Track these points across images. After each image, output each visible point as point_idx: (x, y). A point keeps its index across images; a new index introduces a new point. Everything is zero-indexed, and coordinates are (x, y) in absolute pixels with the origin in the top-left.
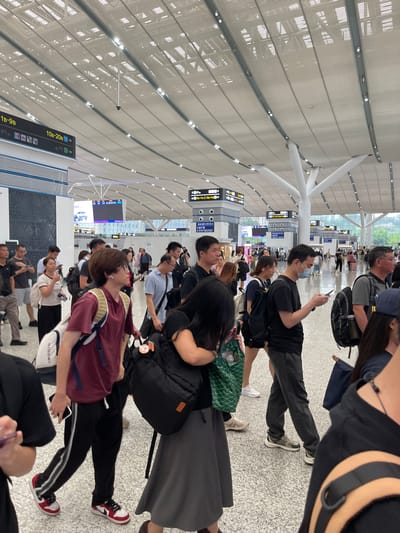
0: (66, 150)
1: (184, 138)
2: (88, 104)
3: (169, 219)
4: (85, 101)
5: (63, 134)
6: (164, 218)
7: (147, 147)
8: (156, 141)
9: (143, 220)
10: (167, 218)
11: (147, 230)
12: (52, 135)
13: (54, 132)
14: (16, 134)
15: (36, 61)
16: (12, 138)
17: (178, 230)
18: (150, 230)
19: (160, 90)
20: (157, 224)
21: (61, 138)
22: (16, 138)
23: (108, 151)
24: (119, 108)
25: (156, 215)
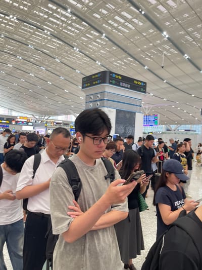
0: (142, 89)
1: (197, 80)
2: (146, 67)
3: (181, 124)
4: (144, 66)
5: (141, 82)
6: (177, 124)
7: (174, 87)
8: (181, 83)
9: (166, 125)
10: (179, 124)
11: (167, 130)
12: (136, 83)
13: (138, 81)
14: (121, 83)
15: (123, 50)
16: (119, 86)
17: (186, 130)
18: (169, 130)
19: (186, 55)
20: (173, 127)
21: (140, 84)
22: (121, 85)
23: (153, 90)
24: (163, 67)
25: (173, 122)
